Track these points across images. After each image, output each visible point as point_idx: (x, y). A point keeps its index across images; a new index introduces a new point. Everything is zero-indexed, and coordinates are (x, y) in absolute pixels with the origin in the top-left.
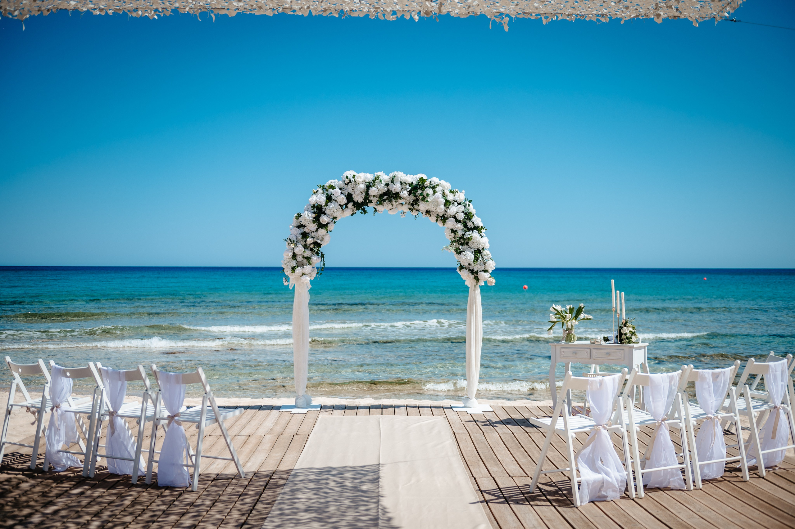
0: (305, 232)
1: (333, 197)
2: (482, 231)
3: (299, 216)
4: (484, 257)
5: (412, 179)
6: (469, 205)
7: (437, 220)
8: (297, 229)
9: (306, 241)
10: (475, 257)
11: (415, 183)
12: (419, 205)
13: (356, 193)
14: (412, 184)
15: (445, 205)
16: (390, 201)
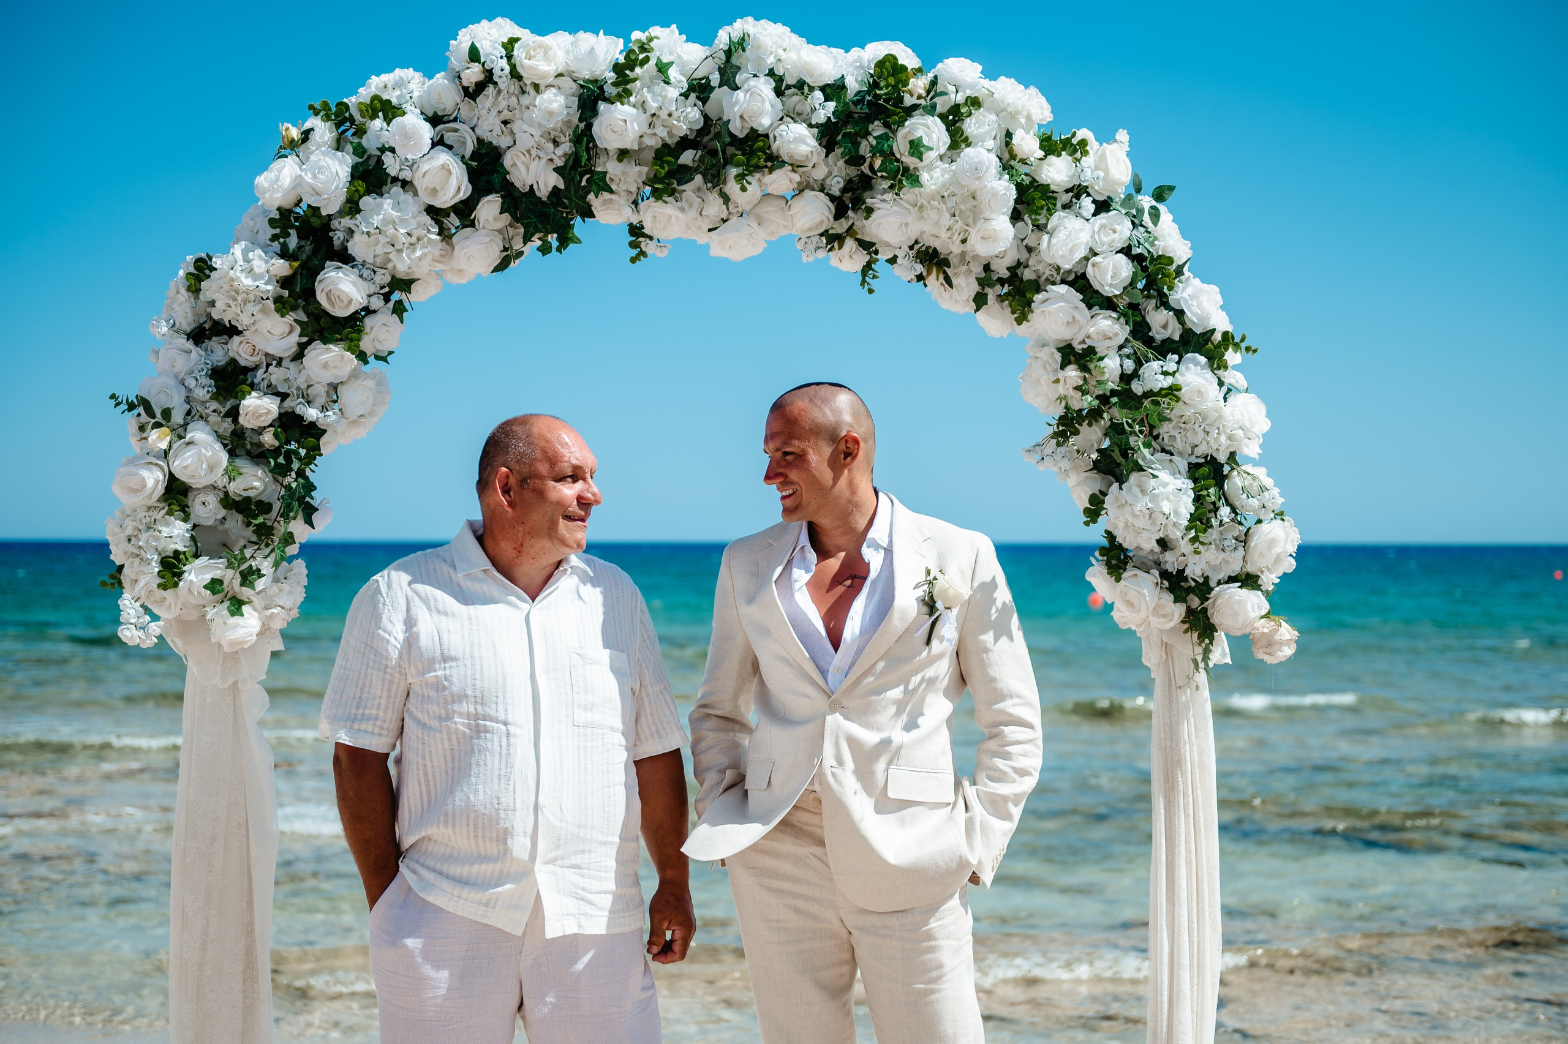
0: (233, 361)
1: (392, 166)
2: (1232, 357)
3: (203, 269)
4: (1241, 500)
5: (843, 64)
6: (1155, 215)
7: (980, 300)
8: (190, 345)
9: (233, 414)
10: (1198, 499)
11: (853, 85)
12: (870, 211)
13: (525, 141)
14: (834, 90)
15: (1016, 217)
16: (715, 179)
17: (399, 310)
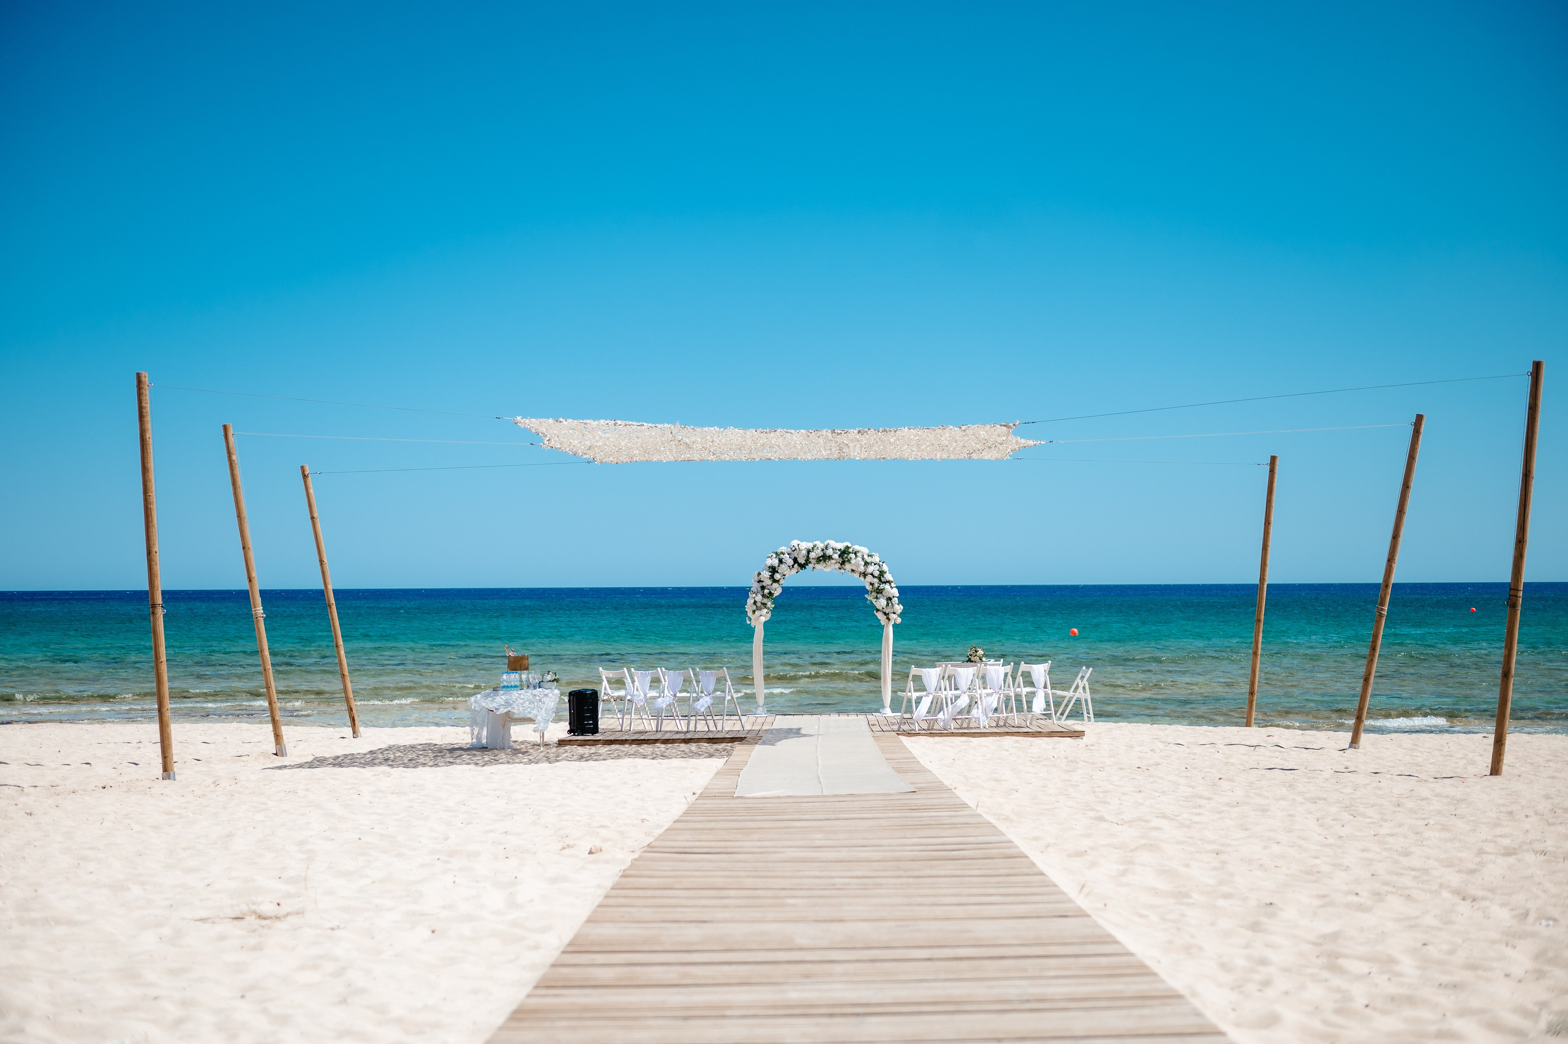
0: (763, 585)
1: (784, 560)
3: (759, 574)
4: (893, 602)
5: (841, 546)
7: (860, 576)
9: (763, 592)
10: (887, 603)
11: (842, 549)
12: (845, 565)
13: (800, 557)
14: (840, 550)
15: (865, 565)
16: (825, 561)
17: (784, 578)
